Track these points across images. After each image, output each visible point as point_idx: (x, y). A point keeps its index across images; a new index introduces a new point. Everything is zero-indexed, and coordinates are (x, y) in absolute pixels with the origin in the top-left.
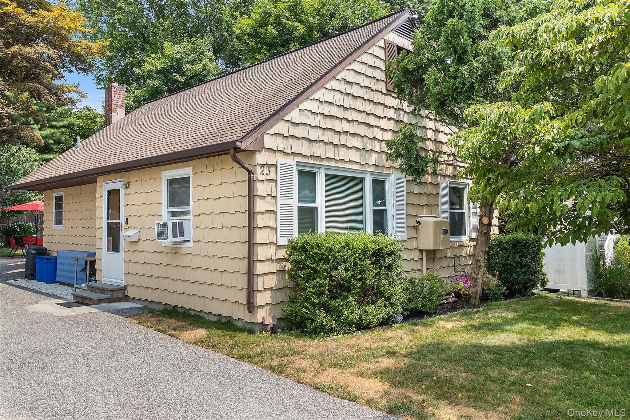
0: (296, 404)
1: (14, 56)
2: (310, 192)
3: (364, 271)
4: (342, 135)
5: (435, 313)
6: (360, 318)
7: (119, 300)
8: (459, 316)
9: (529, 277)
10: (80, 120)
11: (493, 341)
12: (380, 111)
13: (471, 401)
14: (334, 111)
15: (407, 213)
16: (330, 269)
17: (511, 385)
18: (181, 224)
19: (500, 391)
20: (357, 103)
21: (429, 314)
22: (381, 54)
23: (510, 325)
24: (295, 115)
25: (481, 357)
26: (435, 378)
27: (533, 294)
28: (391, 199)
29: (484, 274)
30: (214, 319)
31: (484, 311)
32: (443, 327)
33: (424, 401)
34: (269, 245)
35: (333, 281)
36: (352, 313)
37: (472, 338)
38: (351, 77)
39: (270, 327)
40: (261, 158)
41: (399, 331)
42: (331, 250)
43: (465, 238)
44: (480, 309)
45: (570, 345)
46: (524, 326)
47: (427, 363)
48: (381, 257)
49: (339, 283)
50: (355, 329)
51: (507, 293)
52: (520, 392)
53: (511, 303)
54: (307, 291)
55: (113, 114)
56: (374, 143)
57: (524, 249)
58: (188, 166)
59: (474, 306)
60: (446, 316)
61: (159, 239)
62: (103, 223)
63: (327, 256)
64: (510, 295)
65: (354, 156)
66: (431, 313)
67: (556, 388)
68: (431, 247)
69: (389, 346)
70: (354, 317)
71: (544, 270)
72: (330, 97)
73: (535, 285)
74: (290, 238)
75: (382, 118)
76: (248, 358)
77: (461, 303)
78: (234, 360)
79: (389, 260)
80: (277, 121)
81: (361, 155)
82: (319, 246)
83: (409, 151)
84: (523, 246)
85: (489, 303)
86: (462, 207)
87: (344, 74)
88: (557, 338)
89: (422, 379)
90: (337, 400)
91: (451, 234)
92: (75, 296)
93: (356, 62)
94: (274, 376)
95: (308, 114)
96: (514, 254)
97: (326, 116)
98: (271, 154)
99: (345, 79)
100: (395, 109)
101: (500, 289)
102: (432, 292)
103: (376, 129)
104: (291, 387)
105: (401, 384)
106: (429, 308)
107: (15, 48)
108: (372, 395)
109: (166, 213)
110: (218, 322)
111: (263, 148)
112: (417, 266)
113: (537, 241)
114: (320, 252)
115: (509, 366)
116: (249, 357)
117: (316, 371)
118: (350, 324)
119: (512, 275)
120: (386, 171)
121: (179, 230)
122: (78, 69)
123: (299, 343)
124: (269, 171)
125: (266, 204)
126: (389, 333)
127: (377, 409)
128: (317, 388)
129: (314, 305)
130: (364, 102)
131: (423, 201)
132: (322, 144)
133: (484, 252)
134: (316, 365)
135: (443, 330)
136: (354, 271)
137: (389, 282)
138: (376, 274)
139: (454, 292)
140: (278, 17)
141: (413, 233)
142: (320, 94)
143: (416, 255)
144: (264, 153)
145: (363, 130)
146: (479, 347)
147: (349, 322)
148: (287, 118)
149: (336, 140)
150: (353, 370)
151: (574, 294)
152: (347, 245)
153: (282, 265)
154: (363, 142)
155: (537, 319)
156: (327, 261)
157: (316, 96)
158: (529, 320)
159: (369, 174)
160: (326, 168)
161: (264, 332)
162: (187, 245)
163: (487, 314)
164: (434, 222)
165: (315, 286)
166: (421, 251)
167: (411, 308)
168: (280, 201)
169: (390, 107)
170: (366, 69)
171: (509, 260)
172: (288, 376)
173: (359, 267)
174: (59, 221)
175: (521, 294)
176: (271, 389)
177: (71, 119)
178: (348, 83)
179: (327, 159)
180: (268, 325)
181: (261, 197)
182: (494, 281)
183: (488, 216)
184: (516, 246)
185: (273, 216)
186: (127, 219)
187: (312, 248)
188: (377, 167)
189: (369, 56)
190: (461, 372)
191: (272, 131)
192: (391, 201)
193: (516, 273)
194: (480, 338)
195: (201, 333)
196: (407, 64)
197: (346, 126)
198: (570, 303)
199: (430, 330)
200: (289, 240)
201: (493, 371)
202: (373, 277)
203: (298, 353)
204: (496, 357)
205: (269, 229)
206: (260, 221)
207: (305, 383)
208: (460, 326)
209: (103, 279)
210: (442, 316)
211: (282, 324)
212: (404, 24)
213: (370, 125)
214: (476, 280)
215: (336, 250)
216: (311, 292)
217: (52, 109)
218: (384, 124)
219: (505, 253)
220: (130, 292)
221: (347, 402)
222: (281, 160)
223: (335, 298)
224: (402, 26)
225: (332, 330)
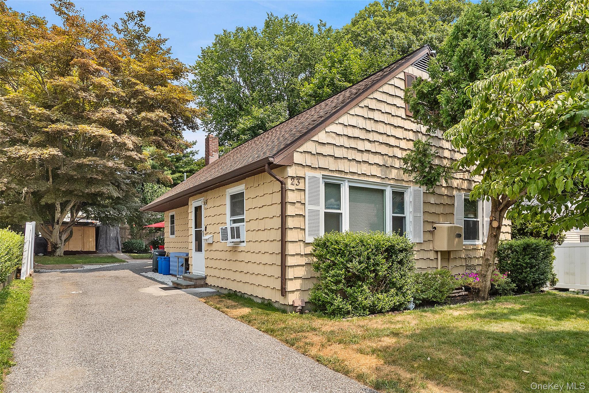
0: (294, 373)
1: (144, 119)
2: (336, 201)
3: (378, 265)
4: (365, 154)
5: (445, 303)
6: (374, 303)
7: (202, 286)
8: (467, 306)
9: (539, 276)
10: (198, 167)
11: (495, 328)
12: (399, 133)
13: (461, 383)
14: (356, 133)
15: (423, 220)
16: (346, 262)
17: (506, 370)
18: (238, 228)
19: (493, 376)
20: (378, 127)
21: (439, 304)
22: (402, 85)
23: (515, 315)
24: (321, 136)
25: (480, 342)
26: (429, 359)
27: (542, 291)
28: (409, 208)
29: (493, 271)
30: (260, 301)
31: (492, 303)
32: (450, 315)
33: (412, 379)
34: (299, 243)
35: (349, 272)
36: (366, 299)
37: (476, 325)
38: (373, 104)
39: (299, 308)
40: (291, 171)
41: (409, 316)
42: (346, 245)
43: (479, 243)
44: (488, 301)
45: (576, 335)
46: (529, 317)
47: (426, 344)
48: (393, 253)
49: (354, 274)
50: (368, 313)
51: (517, 289)
52: (515, 378)
53: (520, 298)
54: (327, 280)
55: (210, 157)
56: (394, 160)
57: (534, 251)
58: (242, 184)
59: (483, 299)
60: (455, 306)
61: (222, 240)
62: (192, 231)
63: (344, 251)
64: (520, 291)
65: (376, 171)
66: (442, 303)
67: (556, 377)
68: (445, 249)
69: (394, 328)
70: (367, 303)
71: (554, 271)
72: (353, 121)
73: (545, 283)
74: (316, 237)
75: (401, 139)
76: (270, 332)
77: (471, 296)
78: (261, 333)
79: (401, 256)
80: (306, 141)
81: (381, 170)
82: (337, 243)
83: (423, 164)
84: (533, 249)
85: (498, 297)
86: (476, 216)
87: (366, 102)
88: (562, 328)
89: (416, 359)
90: (331, 372)
91: (466, 238)
92: (174, 283)
93: (378, 92)
94: (286, 347)
95: (334, 135)
96: (525, 256)
97: (350, 137)
98: (300, 168)
99: (367, 106)
100: (414, 132)
101: (509, 286)
102: (443, 285)
103: (395, 149)
104: (297, 358)
105: (394, 362)
106: (440, 299)
107: (143, 114)
108: (364, 370)
109: (230, 221)
110: (262, 303)
111: (292, 163)
112: (433, 264)
113: (547, 245)
114: (338, 248)
115: (508, 351)
116: (272, 331)
117: (323, 346)
118: (364, 308)
119: (522, 274)
120: (404, 184)
121: (236, 233)
122: (189, 128)
123: (318, 322)
124: (299, 182)
125: (296, 210)
126: (399, 317)
127: (365, 384)
128: (318, 361)
129: (332, 291)
130: (384, 126)
131: (439, 210)
132: (346, 161)
133: (493, 252)
134: (324, 341)
135: (449, 317)
136: (368, 264)
137: (401, 274)
138: (388, 268)
139: (464, 286)
140: (332, 79)
141: (429, 237)
142: (345, 119)
143: (432, 256)
144: (294, 167)
145: (384, 150)
146: (480, 333)
147: (363, 307)
148: (315, 138)
149: (359, 157)
150: (355, 347)
151: (583, 293)
152: (362, 241)
153: (310, 259)
154: (384, 159)
155: (544, 311)
156: (343, 255)
157: (341, 120)
158: (536, 312)
159: (389, 186)
160: (350, 180)
161: (293, 312)
162: (242, 244)
163: (494, 306)
164: (448, 227)
165: (333, 276)
166: (437, 252)
167: (424, 299)
168: (308, 207)
169: (409, 130)
170: (387, 98)
171: (520, 261)
172: (297, 348)
173: (372, 260)
174: (172, 233)
175: (530, 290)
176: (279, 359)
177: (192, 166)
178: (370, 110)
179: (350, 173)
180: (297, 307)
181: (292, 204)
182: (503, 279)
183: (498, 220)
184: (526, 249)
185: (302, 219)
186: (206, 227)
187: (332, 244)
188: (397, 181)
189: (390, 86)
190: (457, 355)
191: (301, 149)
192: (409, 209)
193: (526, 272)
194: (484, 326)
195: (246, 311)
196: (422, 88)
197: (368, 146)
198: (578, 299)
199: (437, 316)
200: (315, 239)
201: (490, 355)
202: (386, 270)
203: (314, 330)
204: (495, 343)
205: (299, 230)
206: (290, 223)
207: (309, 356)
208: (466, 314)
209: (193, 271)
210: (452, 306)
211: (309, 306)
212: (423, 59)
213: (390, 145)
214: (485, 276)
215: (352, 245)
216: (330, 280)
217: (180, 160)
218: (403, 144)
219: (516, 255)
220: (209, 281)
221: (340, 375)
222: (309, 173)
223: (351, 286)
224: (421, 61)
225: (348, 313)
